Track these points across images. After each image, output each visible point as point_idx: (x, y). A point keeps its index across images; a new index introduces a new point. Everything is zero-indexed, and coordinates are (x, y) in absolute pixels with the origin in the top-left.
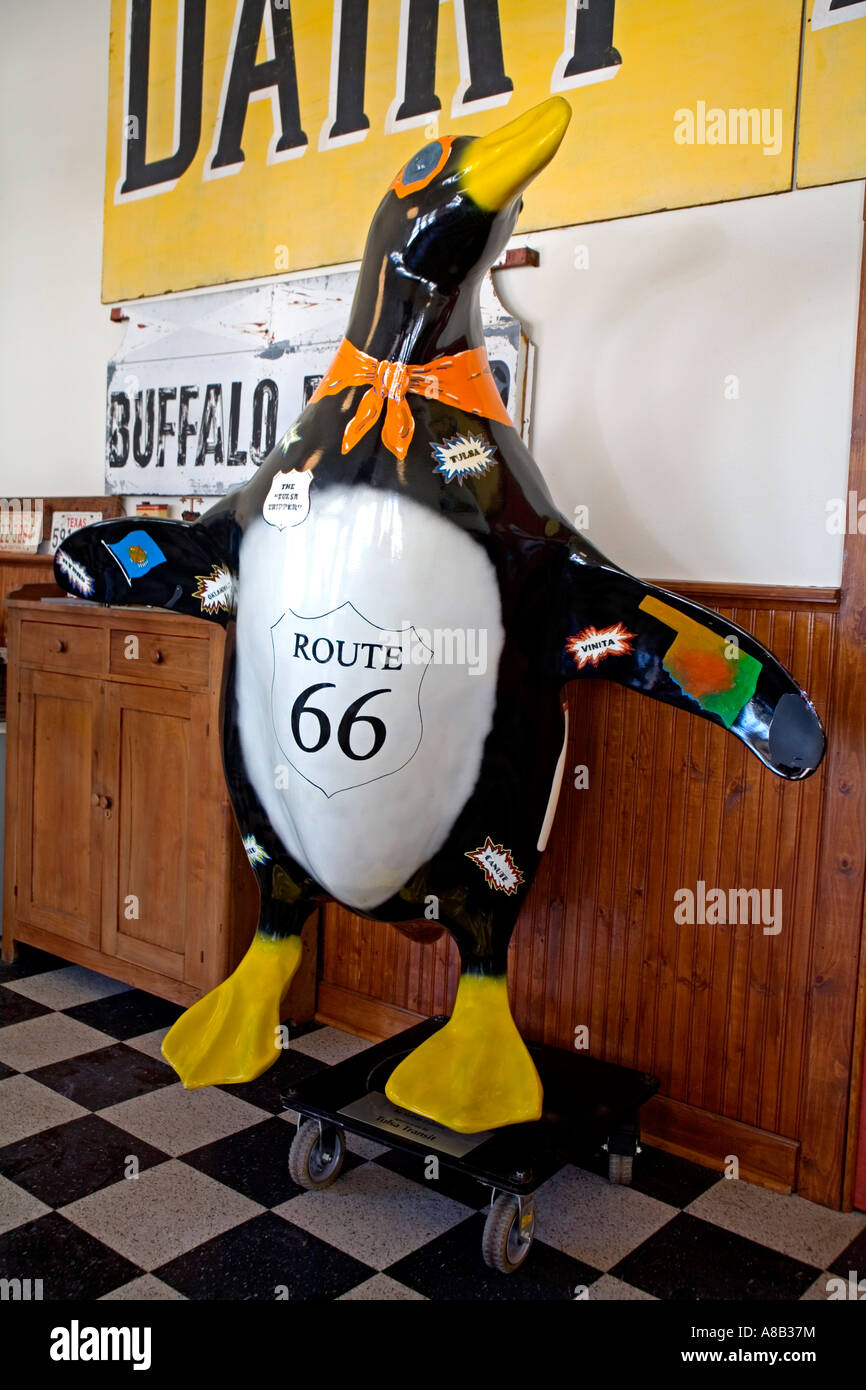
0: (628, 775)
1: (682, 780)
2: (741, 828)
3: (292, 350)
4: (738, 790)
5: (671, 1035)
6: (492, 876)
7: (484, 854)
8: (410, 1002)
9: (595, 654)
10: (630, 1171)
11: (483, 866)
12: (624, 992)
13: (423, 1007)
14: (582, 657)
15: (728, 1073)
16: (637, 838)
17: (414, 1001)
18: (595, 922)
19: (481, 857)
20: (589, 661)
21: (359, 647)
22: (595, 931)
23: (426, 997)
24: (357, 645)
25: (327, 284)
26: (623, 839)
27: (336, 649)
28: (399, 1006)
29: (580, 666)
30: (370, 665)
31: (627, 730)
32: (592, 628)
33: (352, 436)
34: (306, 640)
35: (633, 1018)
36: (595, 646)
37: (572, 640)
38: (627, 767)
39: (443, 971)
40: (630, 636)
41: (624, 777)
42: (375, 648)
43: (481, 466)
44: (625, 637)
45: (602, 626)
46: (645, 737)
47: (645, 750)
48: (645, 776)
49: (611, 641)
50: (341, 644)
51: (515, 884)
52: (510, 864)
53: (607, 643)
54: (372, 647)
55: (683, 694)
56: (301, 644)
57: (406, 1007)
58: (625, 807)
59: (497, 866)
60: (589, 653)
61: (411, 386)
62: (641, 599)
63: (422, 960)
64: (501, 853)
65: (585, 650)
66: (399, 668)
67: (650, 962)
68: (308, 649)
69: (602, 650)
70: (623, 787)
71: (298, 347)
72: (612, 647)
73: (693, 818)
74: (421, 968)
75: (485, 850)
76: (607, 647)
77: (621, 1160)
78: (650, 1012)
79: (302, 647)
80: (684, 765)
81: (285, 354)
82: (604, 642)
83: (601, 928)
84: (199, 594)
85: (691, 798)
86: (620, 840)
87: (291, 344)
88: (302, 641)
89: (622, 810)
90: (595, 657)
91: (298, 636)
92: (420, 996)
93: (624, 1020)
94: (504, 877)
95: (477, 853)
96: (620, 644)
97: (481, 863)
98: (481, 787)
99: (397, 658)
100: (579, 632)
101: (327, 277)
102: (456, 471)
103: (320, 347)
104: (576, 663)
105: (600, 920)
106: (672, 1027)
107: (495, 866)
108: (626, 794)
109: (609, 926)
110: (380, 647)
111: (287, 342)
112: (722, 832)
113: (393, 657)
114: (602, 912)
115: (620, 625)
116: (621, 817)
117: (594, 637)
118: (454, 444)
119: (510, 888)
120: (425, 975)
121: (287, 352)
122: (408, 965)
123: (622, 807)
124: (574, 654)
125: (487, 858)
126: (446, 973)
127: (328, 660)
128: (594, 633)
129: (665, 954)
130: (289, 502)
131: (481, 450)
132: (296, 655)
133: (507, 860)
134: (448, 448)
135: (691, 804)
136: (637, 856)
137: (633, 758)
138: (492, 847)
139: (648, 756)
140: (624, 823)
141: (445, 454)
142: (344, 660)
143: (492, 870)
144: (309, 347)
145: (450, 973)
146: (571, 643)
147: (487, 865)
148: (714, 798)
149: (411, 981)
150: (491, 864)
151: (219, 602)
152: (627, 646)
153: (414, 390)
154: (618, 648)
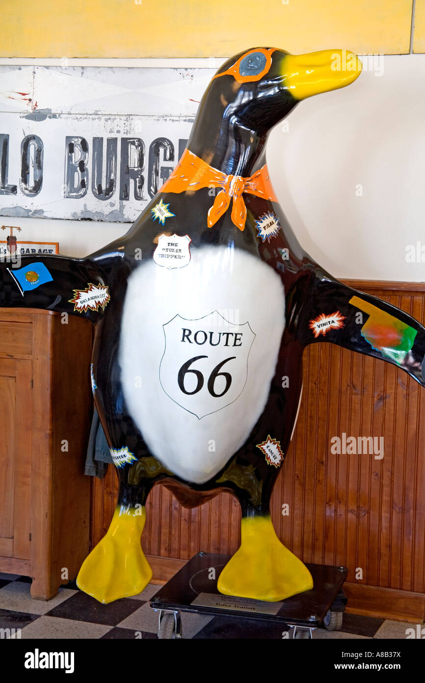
0: (312, 394)
1: (347, 394)
2: (384, 420)
3: (54, 116)
4: (383, 398)
5: (346, 545)
6: (269, 458)
7: (266, 445)
8: (163, 551)
9: (324, 329)
10: (341, 621)
11: (265, 452)
12: (314, 523)
13: (173, 553)
14: (318, 331)
15: (381, 561)
16: (320, 430)
17: (166, 550)
18: (294, 483)
19: (264, 447)
20: (321, 333)
21: (222, 335)
22: (294, 489)
23: (175, 546)
24: (220, 334)
25: (83, 73)
26: (311, 432)
27: (209, 337)
28: (154, 555)
29: (316, 336)
30: (226, 345)
31: (311, 367)
32: (323, 315)
33: (213, 217)
34: (190, 332)
35: (321, 538)
36: (324, 325)
37: (313, 322)
38: (311, 389)
39: (187, 527)
40: (343, 318)
41: (310, 396)
42: (230, 335)
43: (276, 231)
44: (340, 319)
45: (328, 313)
46: (323, 371)
47: (323, 378)
48: (324, 394)
49: (333, 321)
50: (211, 333)
51: (280, 461)
52: (279, 449)
53: (331, 322)
54: (228, 334)
55: (373, 348)
56: (186, 335)
57: (159, 554)
58: (311, 413)
59: (272, 450)
60: (321, 328)
61: (245, 189)
62: (350, 297)
63: (170, 522)
64: (274, 444)
65: (319, 327)
66: (240, 345)
67: (331, 503)
68: (192, 337)
69: (328, 326)
70: (310, 401)
71: (59, 115)
72: (333, 325)
73: (354, 416)
74: (170, 527)
75: (266, 443)
76: (331, 324)
77: (337, 616)
78: (331, 533)
79: (187, 336)
80: (348, 386)
81: (47, 118)
82: (329, 322)
83: (297, 486)
84: (74, 301)
85: (353, 404)
86: (309, 433)
87: (53, 112)
88: (187, 333)
89: (309, 415)
90: (324, 331)
91: (184, 330)
92: (170, 545)
93: (315, 539)
94: (275, 458)
95: (263, 445)
96: (338, 323)
97: (264, 450)
98: (268, 407)
99: (240, 339)
100: (316, 317)
101: (83, 68)
102: (267, 235)
103: (79, 116)
104: (314, 335)
105: (297, 482)
106: (346, 539)
107: (271, 451)
108: (311, 405)
109: (303, 485)
110: (232, 334)
111: (49, 110)
112: (372, 423)
113: (238, 339)
114: (298, 477)
115: (338, 312)
116: (309, 418)
117: (324, 320)
118: (264, 219)
119: (278, 463)
120: (173, 532)
121: (50, 118)
122: (160, 527)
123: (309, 413)
124: (313, 329)
125: (267, 447)
126: (189, 528)
127: (204, 343)
128: (324, 317)
129: (340, 497)
130: (175, 254)
131: (274, 221)
132: (183, 340)
133: (278, 447)
134: (262, 222)
135: (353, 408)
136: (320, 441)
137: (315, 384)
138: (270, 440)
139: (325, 382)
140: (311, 423)
141: (261, 225)
142: (213, 343)
143: (269, 454)
144: (69, 116)
145: (192, 528)
146: (312, 323)
147: (267, 451)
148: (366, 404)
149: (163, 538)
150: (269, 450)
151: (88, 305)
152: (341, 324)
153: (246, 191)
154: (336, 324)
